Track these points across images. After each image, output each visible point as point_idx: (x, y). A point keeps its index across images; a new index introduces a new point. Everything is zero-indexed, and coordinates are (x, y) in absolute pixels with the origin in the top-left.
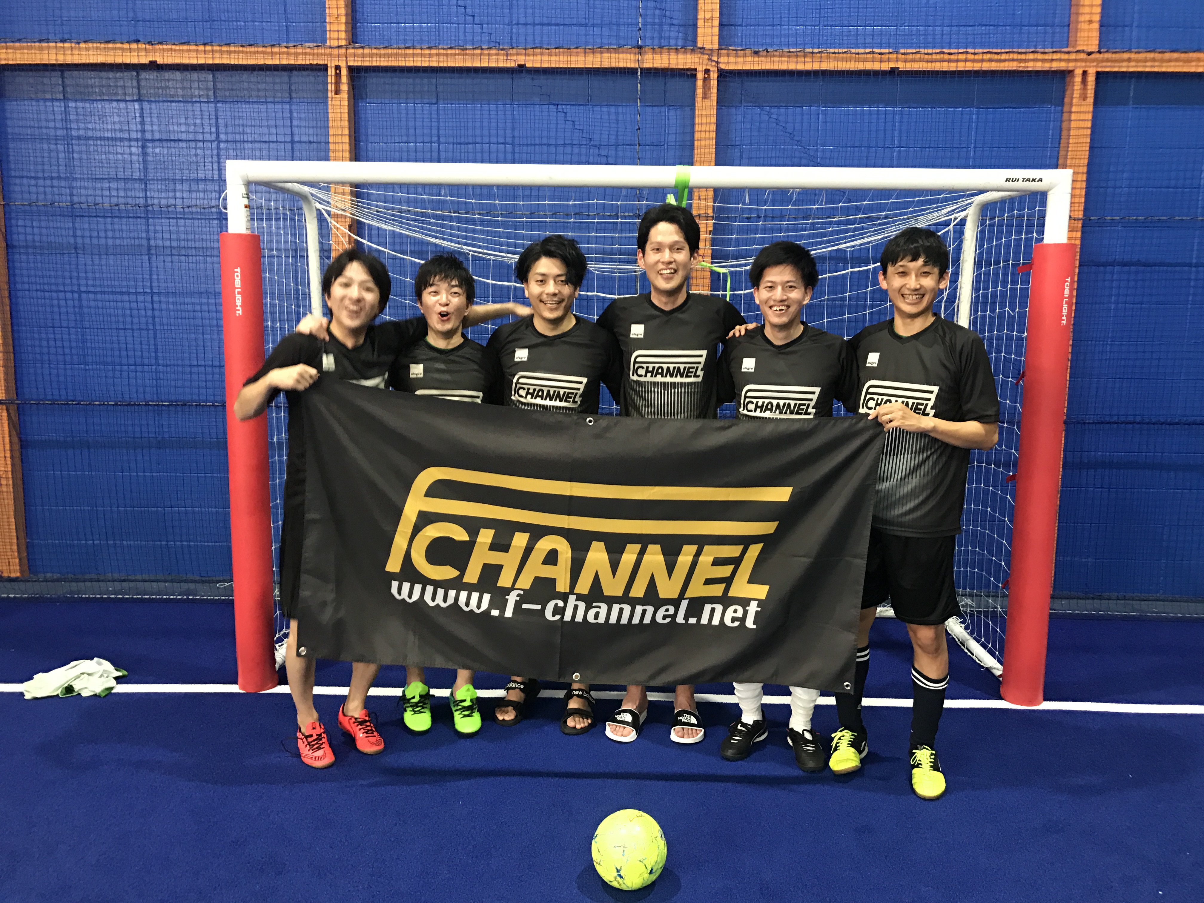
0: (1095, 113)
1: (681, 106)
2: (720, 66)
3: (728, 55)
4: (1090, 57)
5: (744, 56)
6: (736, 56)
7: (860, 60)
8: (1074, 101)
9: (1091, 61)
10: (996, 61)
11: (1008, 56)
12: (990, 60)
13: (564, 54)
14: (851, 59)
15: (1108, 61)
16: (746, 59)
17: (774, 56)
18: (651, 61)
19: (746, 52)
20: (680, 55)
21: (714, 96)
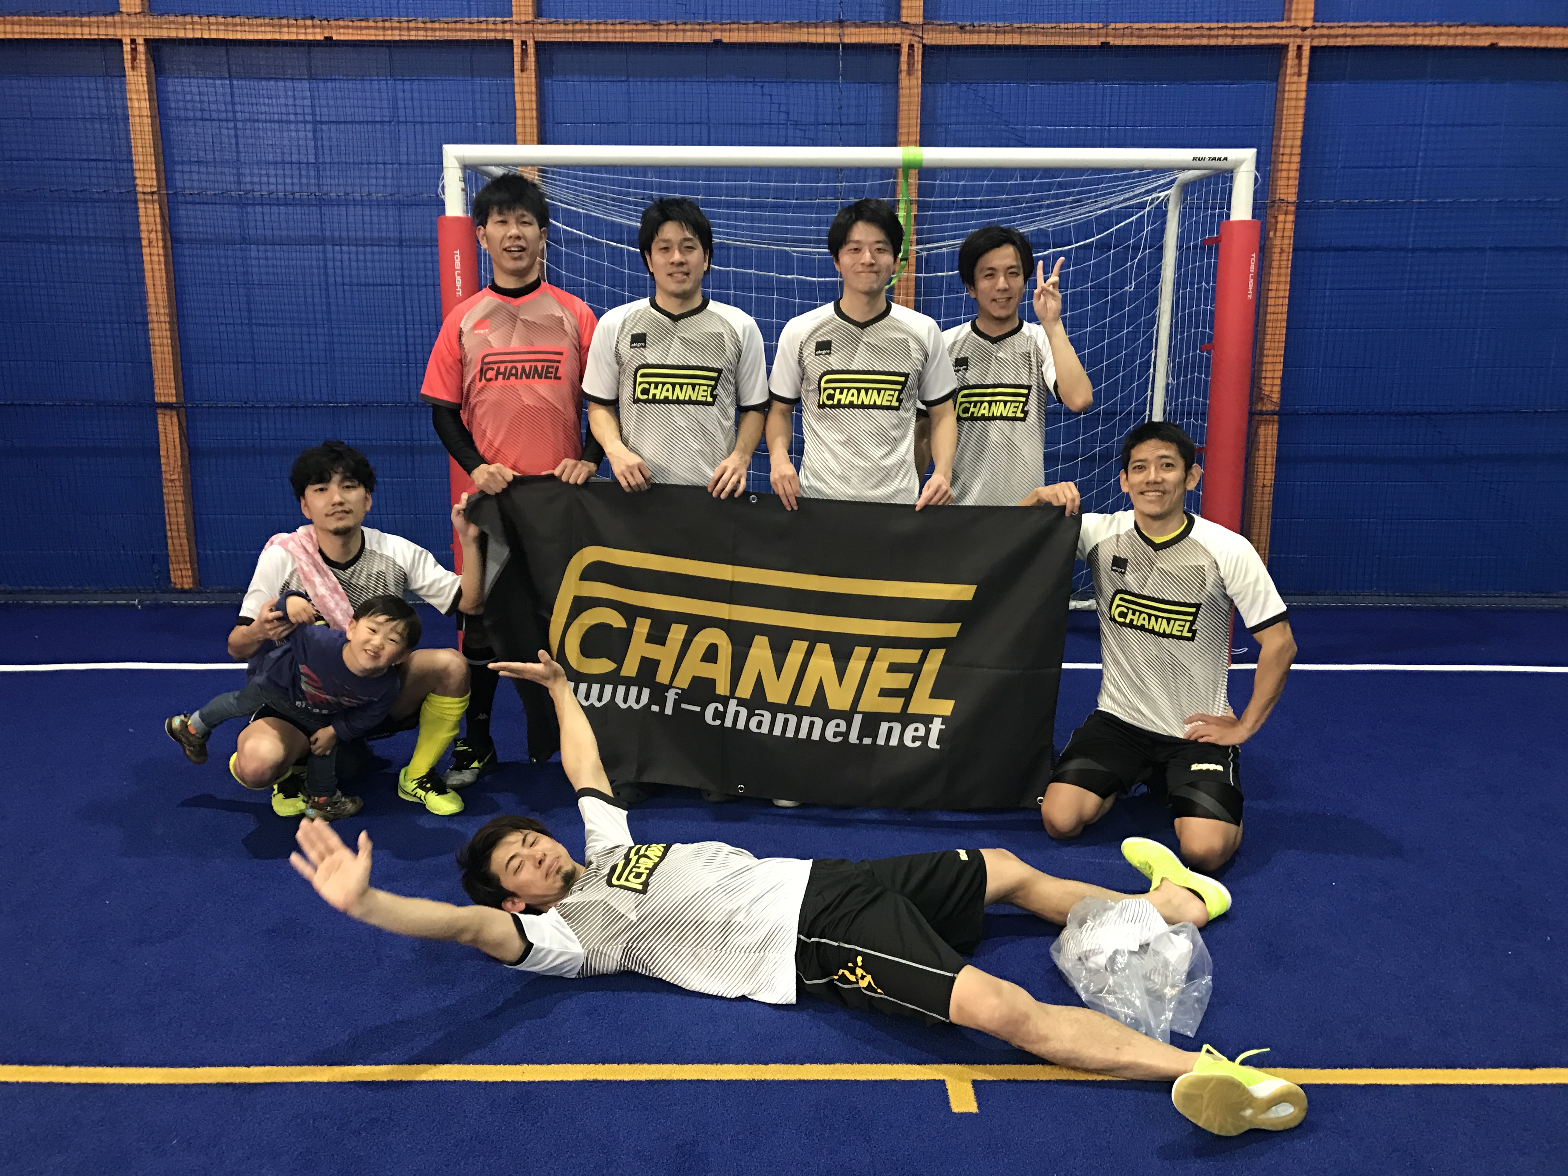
0: (1308, 90)
1: (884, 84)
2: (924, 41)
3: (933, 30)
4: (1305, 32)
5: (950, 31)
6: (941, 31)
7: (1069, 35)
8: (1289, 78)
9: (1306, 36)
10: (1209, 36)
11: (1222, 31)
12: (1203, 35)
13: (761, 29)
14: (1059, 34)
15: (1323, 36)
16: (952, 34)
17: (981, 31)
18: (855, 36)
19: (951, 27)
20: (883, 30)
21: (919, 73)
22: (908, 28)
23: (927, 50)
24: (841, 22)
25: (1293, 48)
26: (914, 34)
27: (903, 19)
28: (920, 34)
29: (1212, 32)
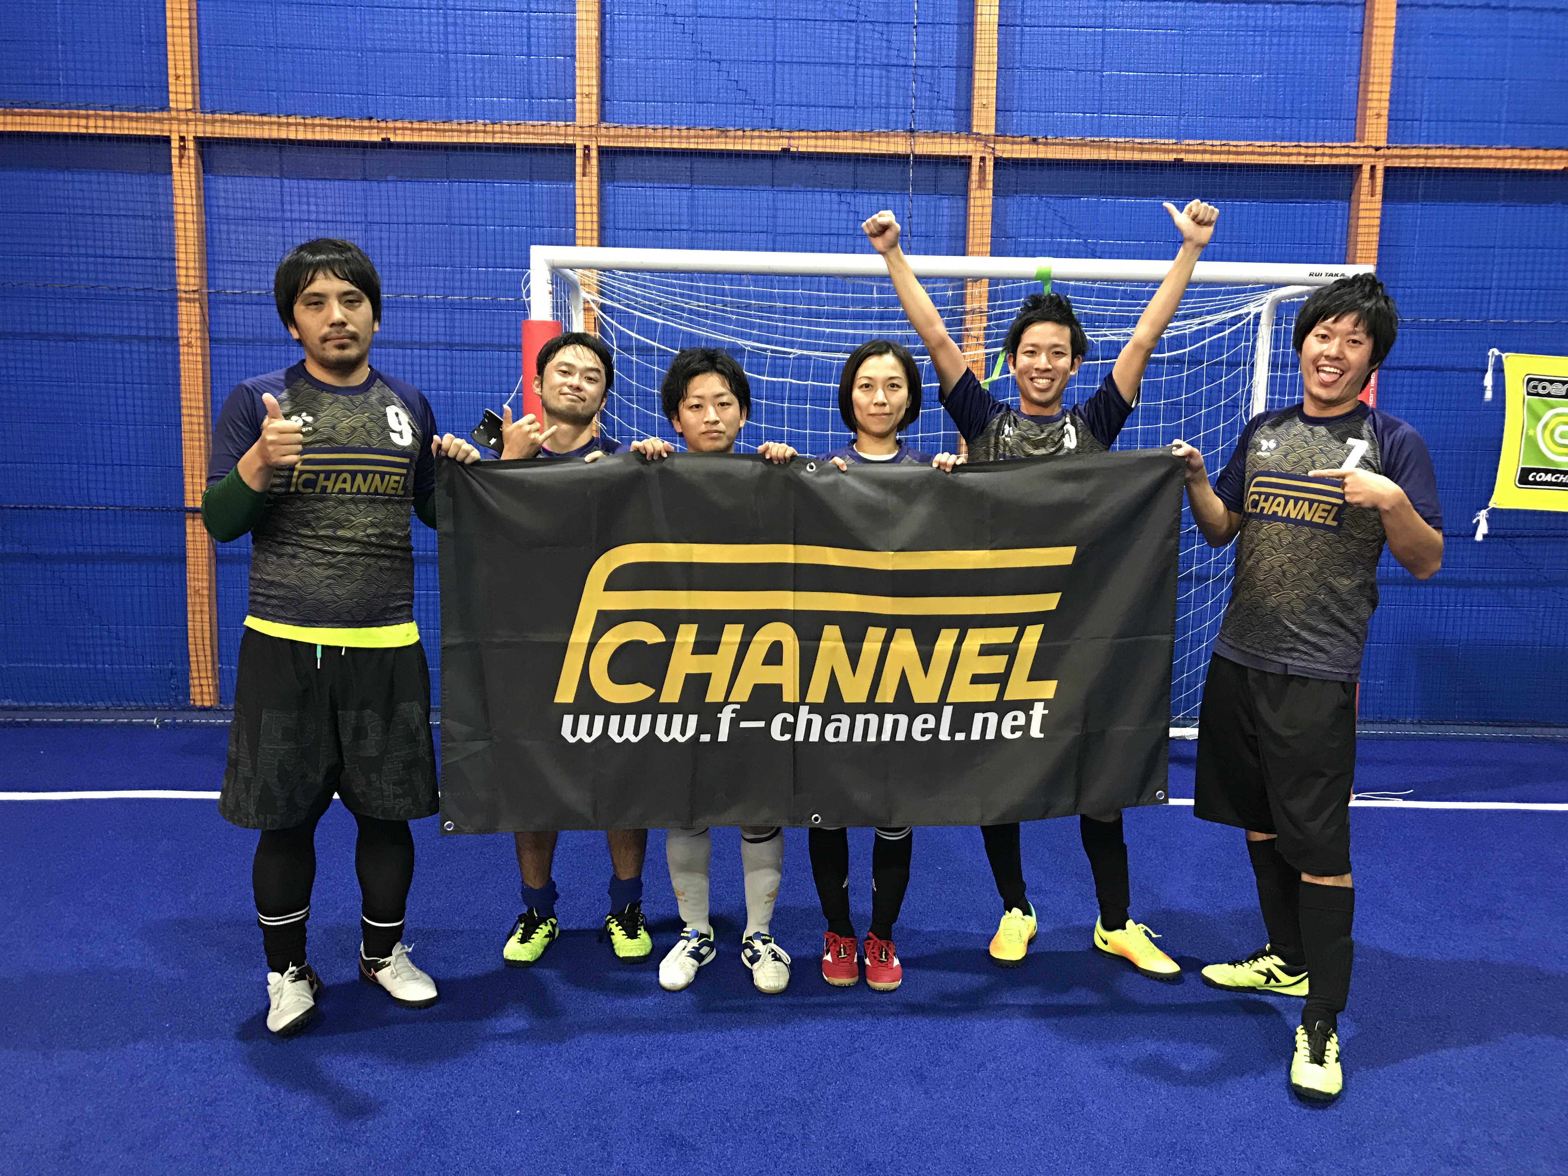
0: (1383, 209)
1: (953, 195)
2: (997, 154)
3: (1005, 142)
4: (1378, 153)
5: (1022, 143)
6: (1013, 143)
7: (1142, 150)
8: (1362, 198)
9: (1380, 157)
10: (1282, 154)
11: (1295, 150)
12: (1276, 154)
13: (831, 138)
14: (1133, 149)
15: (1396, 156)
16: (1024, 147)
17: (1053, 144)
18: (926, 146)
19: (1024, 139)
20: (954, 141)
21: (990, 185)
22: (980, 140)
23: (999, 163)
24: (912, 131)
25: (1366, 168)
26: (985, 146)
27: (975, 130)
28: (992, 145)
29: (1286, 151)
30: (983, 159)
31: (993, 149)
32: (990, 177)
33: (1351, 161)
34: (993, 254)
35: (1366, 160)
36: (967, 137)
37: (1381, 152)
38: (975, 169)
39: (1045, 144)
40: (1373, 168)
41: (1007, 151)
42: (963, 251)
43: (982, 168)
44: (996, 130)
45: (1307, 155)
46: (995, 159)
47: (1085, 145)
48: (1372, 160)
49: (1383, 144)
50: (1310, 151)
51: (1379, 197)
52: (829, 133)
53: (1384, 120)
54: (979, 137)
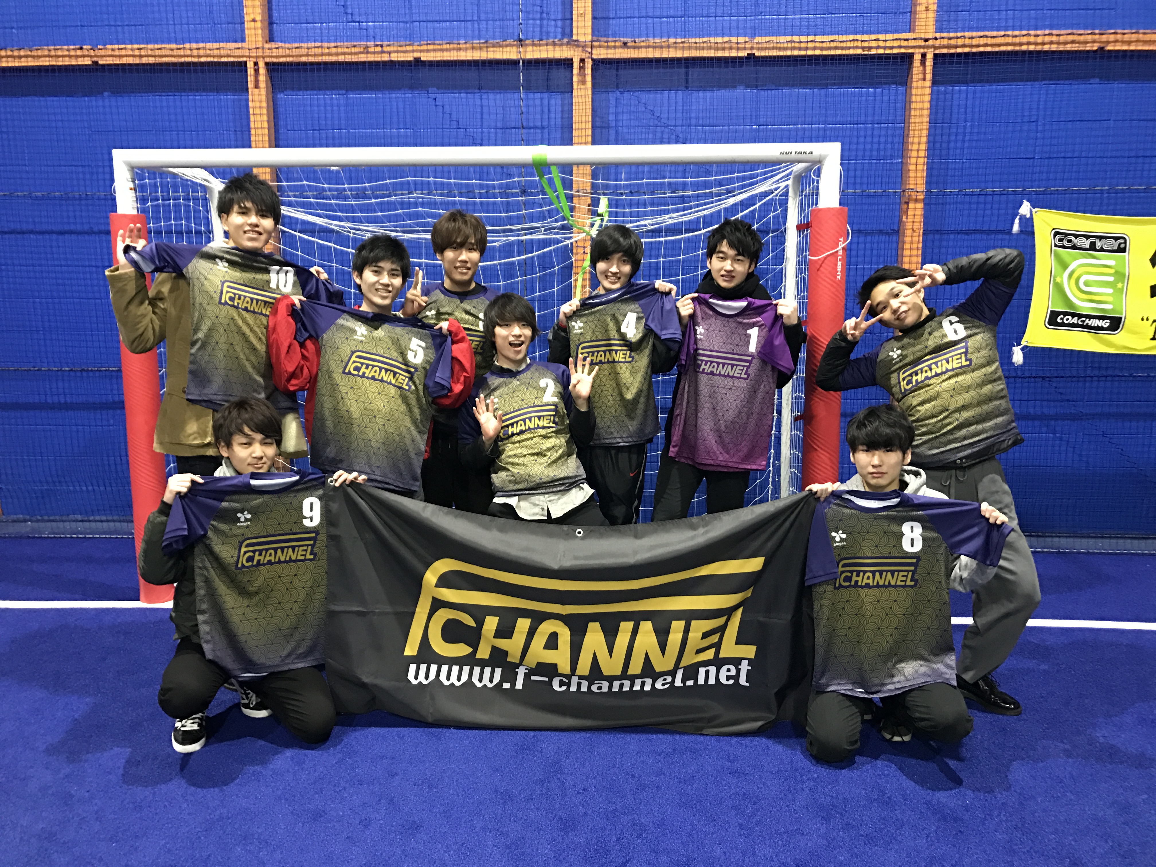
1: (561, 92)
2: (595, 57)
3: (600, 47)
4: (927, 43)
5: (615, 47)
6: (608, 47)
7: (717, 49)
8: (914, 84)
9: (928, 47)
10: (842, 48)
11: (852, 44)
12: (836, 48)
13: (454, 49)
14: (710, 48)
15: (944, 47)
16: (617, 50)
17: (641, 47)
18: (532, 53)
19: (617, 44)
20: (557, 48)
21: (589, 84)
22: (578, 46)
23: (597, 64)
24: (520, 40)
25: (917, 57)
26: (583, 51)
27: (575, 38)
28: (589, 50)
29: (844, 45)
30: (582, 61)
31: (591, 53)
32: (589, 78)
33: (903, 51)
34: (594, 142)
35: (917, 51)
36: (568, 44)
37: (930, 43)
38: (575, 71)
39: (634, 48)
40: (924, 55)
41: (600, 53)
42: (569, 141)
43: (582, 68)
44: (593, 35)
45: (863, 48)
46: (593, 60)
47: (669, 47)
48: (922, 51)
49: (930, 36)
50: (866, 44)
51: (928, 83)
52: (452, 46)
53: (932, 15)
54: (577, 44)
